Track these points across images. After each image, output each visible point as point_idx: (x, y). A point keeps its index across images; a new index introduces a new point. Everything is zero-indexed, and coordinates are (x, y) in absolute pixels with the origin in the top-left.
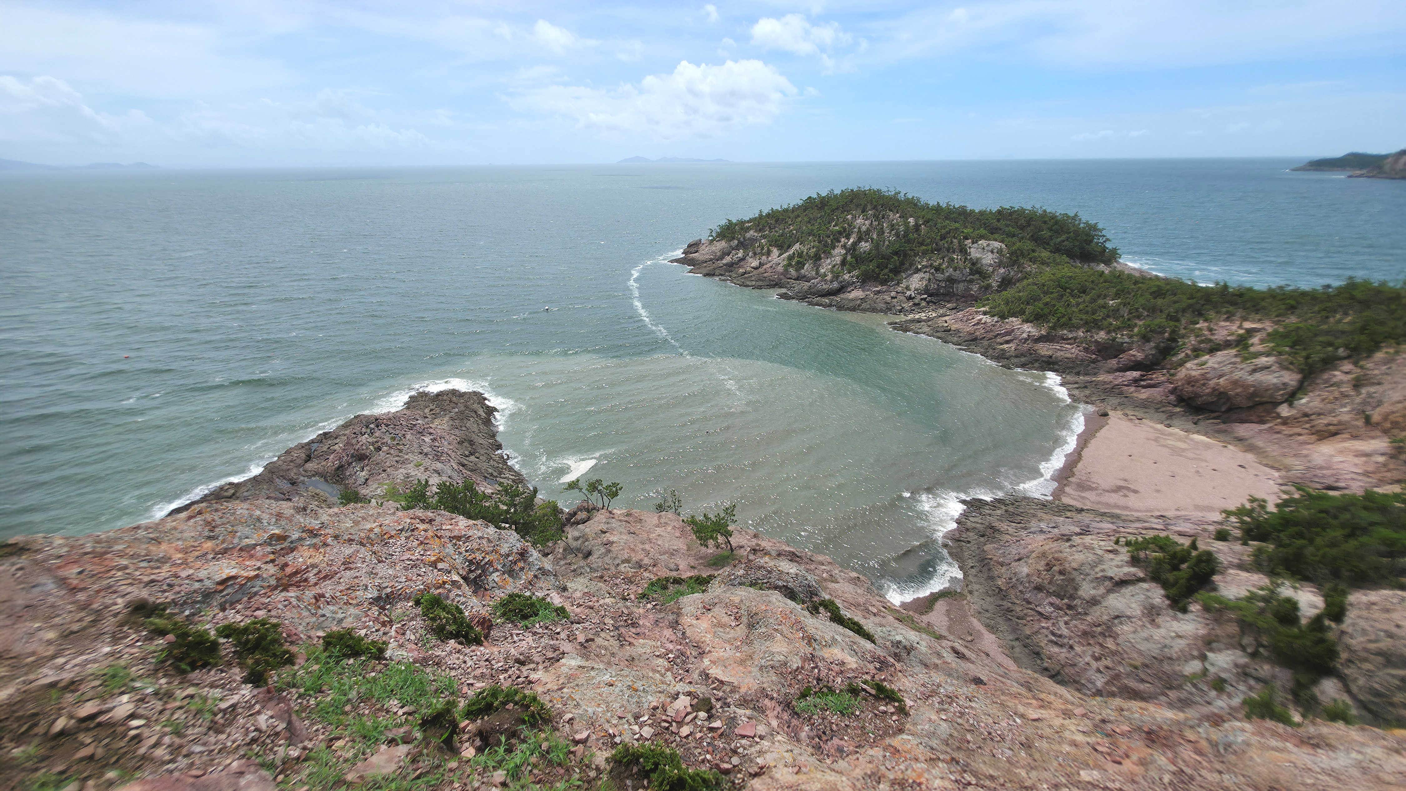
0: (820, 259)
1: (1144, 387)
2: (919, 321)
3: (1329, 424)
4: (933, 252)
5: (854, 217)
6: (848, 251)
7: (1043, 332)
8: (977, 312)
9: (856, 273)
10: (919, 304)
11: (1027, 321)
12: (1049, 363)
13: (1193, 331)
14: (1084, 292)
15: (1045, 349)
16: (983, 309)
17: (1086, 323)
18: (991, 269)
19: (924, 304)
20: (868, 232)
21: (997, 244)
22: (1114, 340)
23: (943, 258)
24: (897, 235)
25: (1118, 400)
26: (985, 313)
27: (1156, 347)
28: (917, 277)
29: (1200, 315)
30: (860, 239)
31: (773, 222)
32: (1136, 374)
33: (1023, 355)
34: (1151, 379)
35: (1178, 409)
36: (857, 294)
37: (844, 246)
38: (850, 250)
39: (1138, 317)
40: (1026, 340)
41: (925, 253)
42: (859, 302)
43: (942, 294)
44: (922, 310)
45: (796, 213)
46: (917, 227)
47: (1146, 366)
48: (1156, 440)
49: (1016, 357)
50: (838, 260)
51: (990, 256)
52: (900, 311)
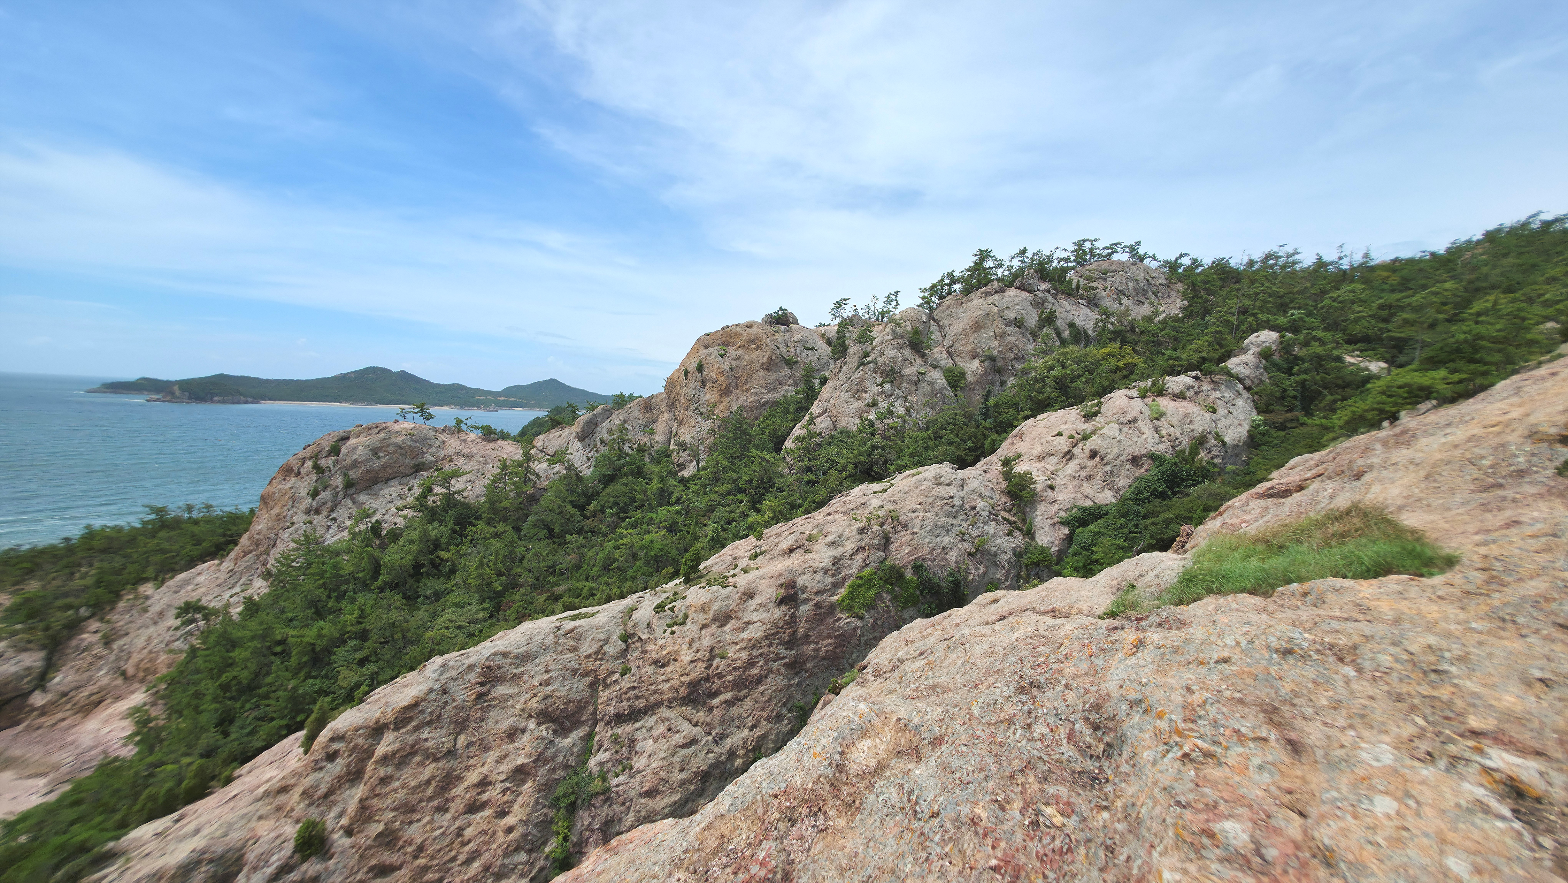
3: (91, 695)
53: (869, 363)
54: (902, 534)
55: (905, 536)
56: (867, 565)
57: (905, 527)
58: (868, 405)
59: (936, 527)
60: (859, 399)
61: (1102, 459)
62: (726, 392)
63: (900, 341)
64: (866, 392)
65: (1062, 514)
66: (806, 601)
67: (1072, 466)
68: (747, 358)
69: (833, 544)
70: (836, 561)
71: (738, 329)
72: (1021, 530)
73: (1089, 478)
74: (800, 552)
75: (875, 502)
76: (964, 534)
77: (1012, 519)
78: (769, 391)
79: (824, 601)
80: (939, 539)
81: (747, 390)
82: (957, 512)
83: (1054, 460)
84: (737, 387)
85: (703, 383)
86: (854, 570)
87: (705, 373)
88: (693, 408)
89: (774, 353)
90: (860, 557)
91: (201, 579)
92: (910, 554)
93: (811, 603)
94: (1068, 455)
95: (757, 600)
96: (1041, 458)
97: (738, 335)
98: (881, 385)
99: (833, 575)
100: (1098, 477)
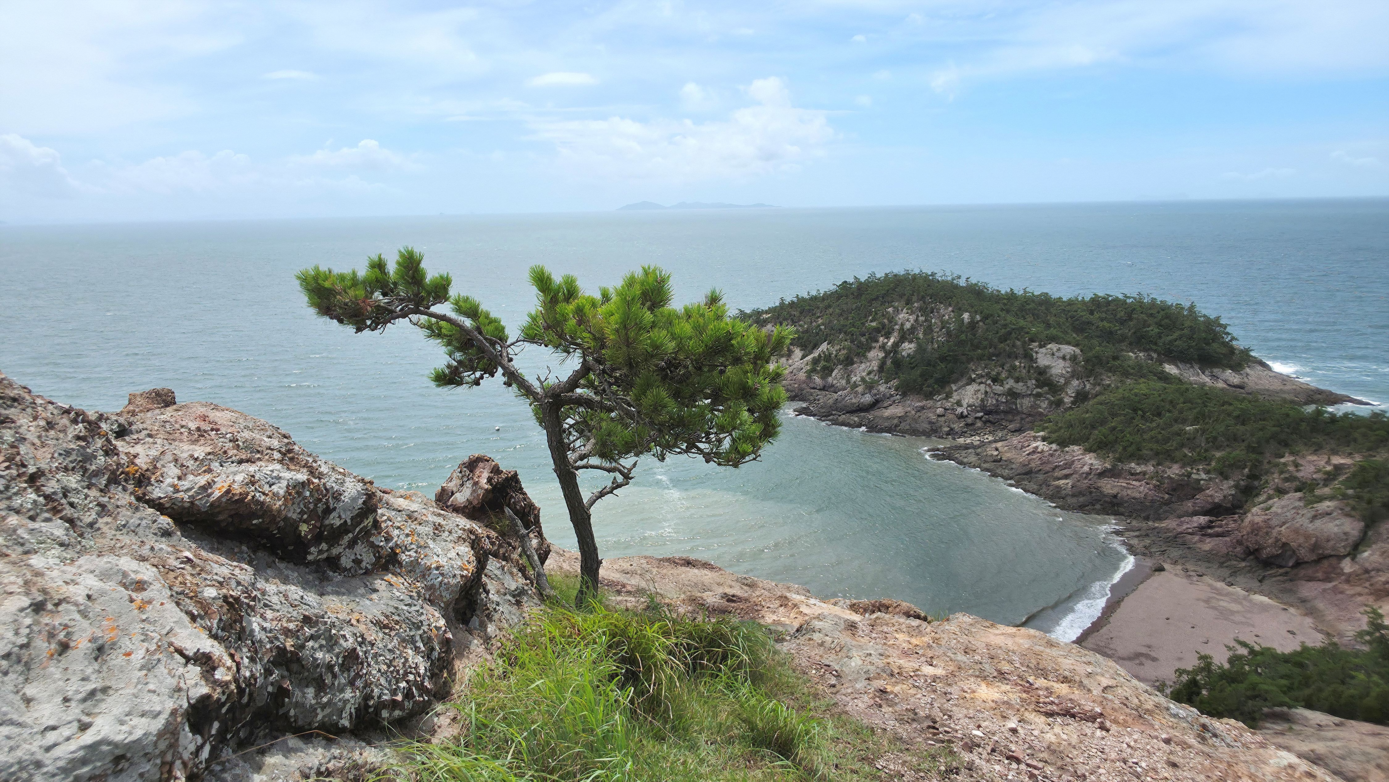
0: (852, 363)
1: (1211, 536)
2: (966, 447)
4: (990, 359)
5: (897, 311)
6: (887, 353)
7: (1108, 465)
8: (1035, 438)
9: (895, 382)
10: (972, 424)
11: (1089, 450)
12: (1113, 505)
13: (1277, 465)
14: (1159, 415)
15: (1109, 486)
16: (1042, 434)
17: (1157, 454)
18: (1062, 381)
19: (979, 424)
20: (913, 329)
21: (1068, 349)
22: (1189, 475)
23: (1002, 366)
24: (949, 334)
25: (1180, 552)
26: (1044, 439)
27: (1236, 486)
28: (971, 389)
29: (1286, 445)
30: (903, 339)
31: (797, 314)
32: (1203, 520)
33: (1081, 494)
34: (1221, 526)
35: (1243, 564)
36: (895, 411)
37: (883, 347)
38: (891, 352)
39: (1218, 448)
40: (1088, 474)
41: (980, 358)
42: (896, 421)
43: (1003, 412)
44: (976, 432)
45: (826, 303)
46: (973, 325)
47: (1216, 511)
48: (1207, 601)
49: (1073, 496)
50: (875, 365)
51: (1061, 363)
52: (948, 434)
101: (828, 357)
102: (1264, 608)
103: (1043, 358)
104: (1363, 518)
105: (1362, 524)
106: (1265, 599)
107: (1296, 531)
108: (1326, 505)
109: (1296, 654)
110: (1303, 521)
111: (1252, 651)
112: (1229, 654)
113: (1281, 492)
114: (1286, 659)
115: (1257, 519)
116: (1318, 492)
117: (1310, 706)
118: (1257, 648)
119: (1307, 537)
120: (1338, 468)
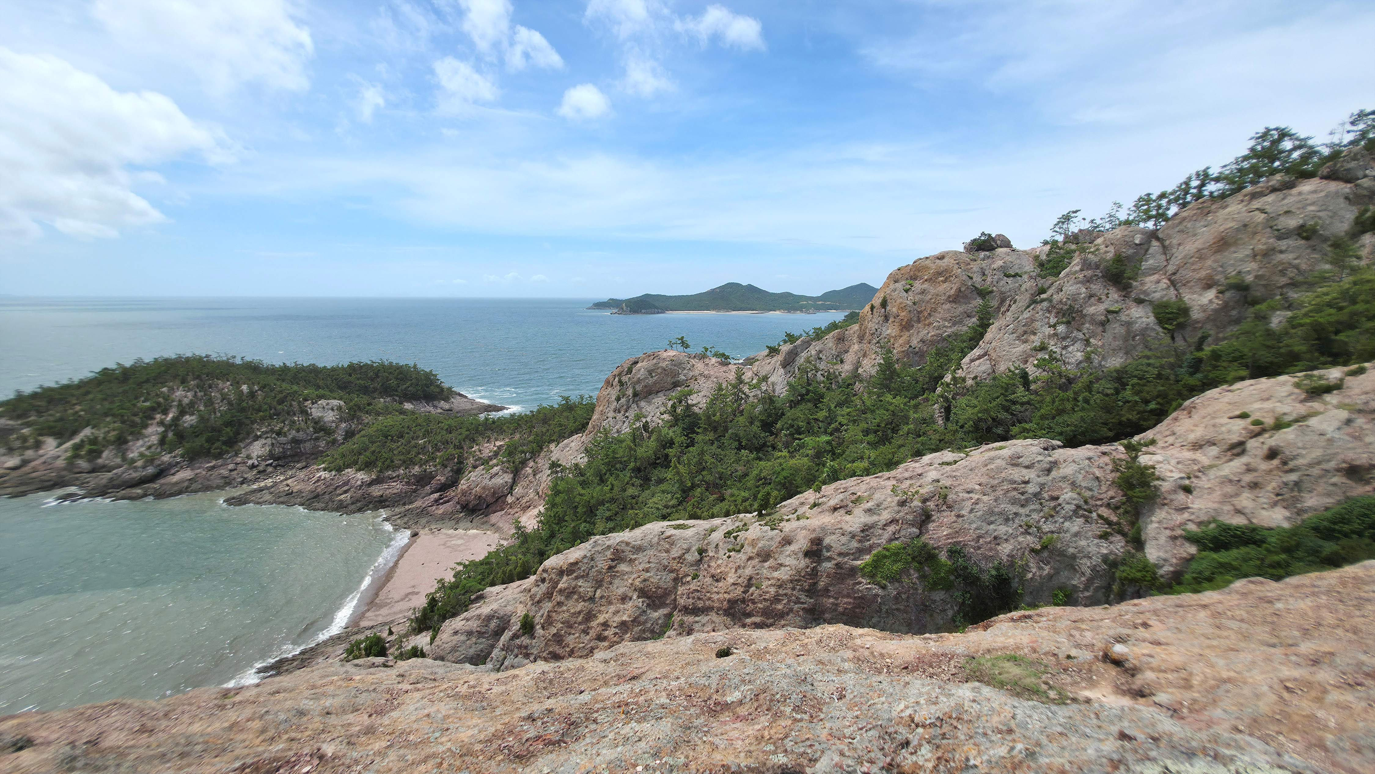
0: (126, 442)
1: (442, 504)
2: (261, 490)
3: (526, 502)
4: (271, 418)
5: (172, 390)
6: (168, 427)
7: (374, 477)
8: (318, 470)
9: (179, 451)
10: (264, 471)
11: (359, 470)
12: (381, 502)
13: (471, 453)
14: (402, 437)
15: (376, 491)
16: (323, 466)
17: (404, 462)
18: (334, 425)
19: (270, 469)
20: (192, 404)
21: (335, 402)
22: (425, 471)
23: (283, 422)
24: (230, 403)
25: (426, 519)
26: (325, 470)
27: (452, 470)
28: (258, 444)
29: (474, 441)
30: (182, 413)
32: (436, 495)
33: (358, 501)
34: (446, 496)
35: (461, 515)
36: (185, 474)
37: (161, 423)
38: (170, 426)
39: (438, 450)
40: (361, 486)
41: (263, 419)
42: (186, 484)
43: (290, 456)
44: (269, 476)
46: (252, 394)
47: (443, 488)
48: (444, 545)
49: (353, 503)
50: (154, 439)
51: (331, 413)
52: (242, 483)
53: (1042, 301)
54: (945, 514)
55: (947, 517)
56: (897, 539)
57: (950, 507)
58: (1035, 349)
59: (992, 513)
60: (1026, 342)
61: (1285, 463)
62: (907, 326)
63: (1089, 273)
64: (1035, 334)
65: (1192, 527)
66: (829, 559)
67: (1237, 464)
68: (933, 291)
69: (869, 510)
70: (867, 529)
71: (928, 262)
72: (1124, 535)
73: (1254, 486)
74: (842, 511)
75: (933, 474)
76: (1030, 527)
77: (1114, 518)
78: (954, 324)
79: (846, 563)
80: (992, 527)
81: (929, 325)
82: (1027, 500)
83: (1214, 451)
84: (919, 321)
85: (886, 318)
86: (883, 541)
87: (888, 308)
88: (875, 341)
89: (963, 283)
90: (891, 529)
91: (573, 444)
92: (948, 536)
93: (834, 562)
94: (1238, 449)
95: (794, 547)
96: (1197, 446)
97: (927, 268)
98: (1054, 326)
99: (860, 541)
100: (1269, 488)
101: (93, 441)
102: (475, 536)
103: (316, 412)
104: (512, 472)
105: (511, 476)
106: (475, 531)
107: (484, 488)
108: (496, 469)
109: (487, 558)
110: (486, 482)
111: (465, 566)
112: (453, 573)
113: (475, 467)
114: (482, 563)
115: (464, 487)
116: (491, 463)
117: (493, 584)
118: (467, 563)
119: (489, 489)
120: (500, 447)
